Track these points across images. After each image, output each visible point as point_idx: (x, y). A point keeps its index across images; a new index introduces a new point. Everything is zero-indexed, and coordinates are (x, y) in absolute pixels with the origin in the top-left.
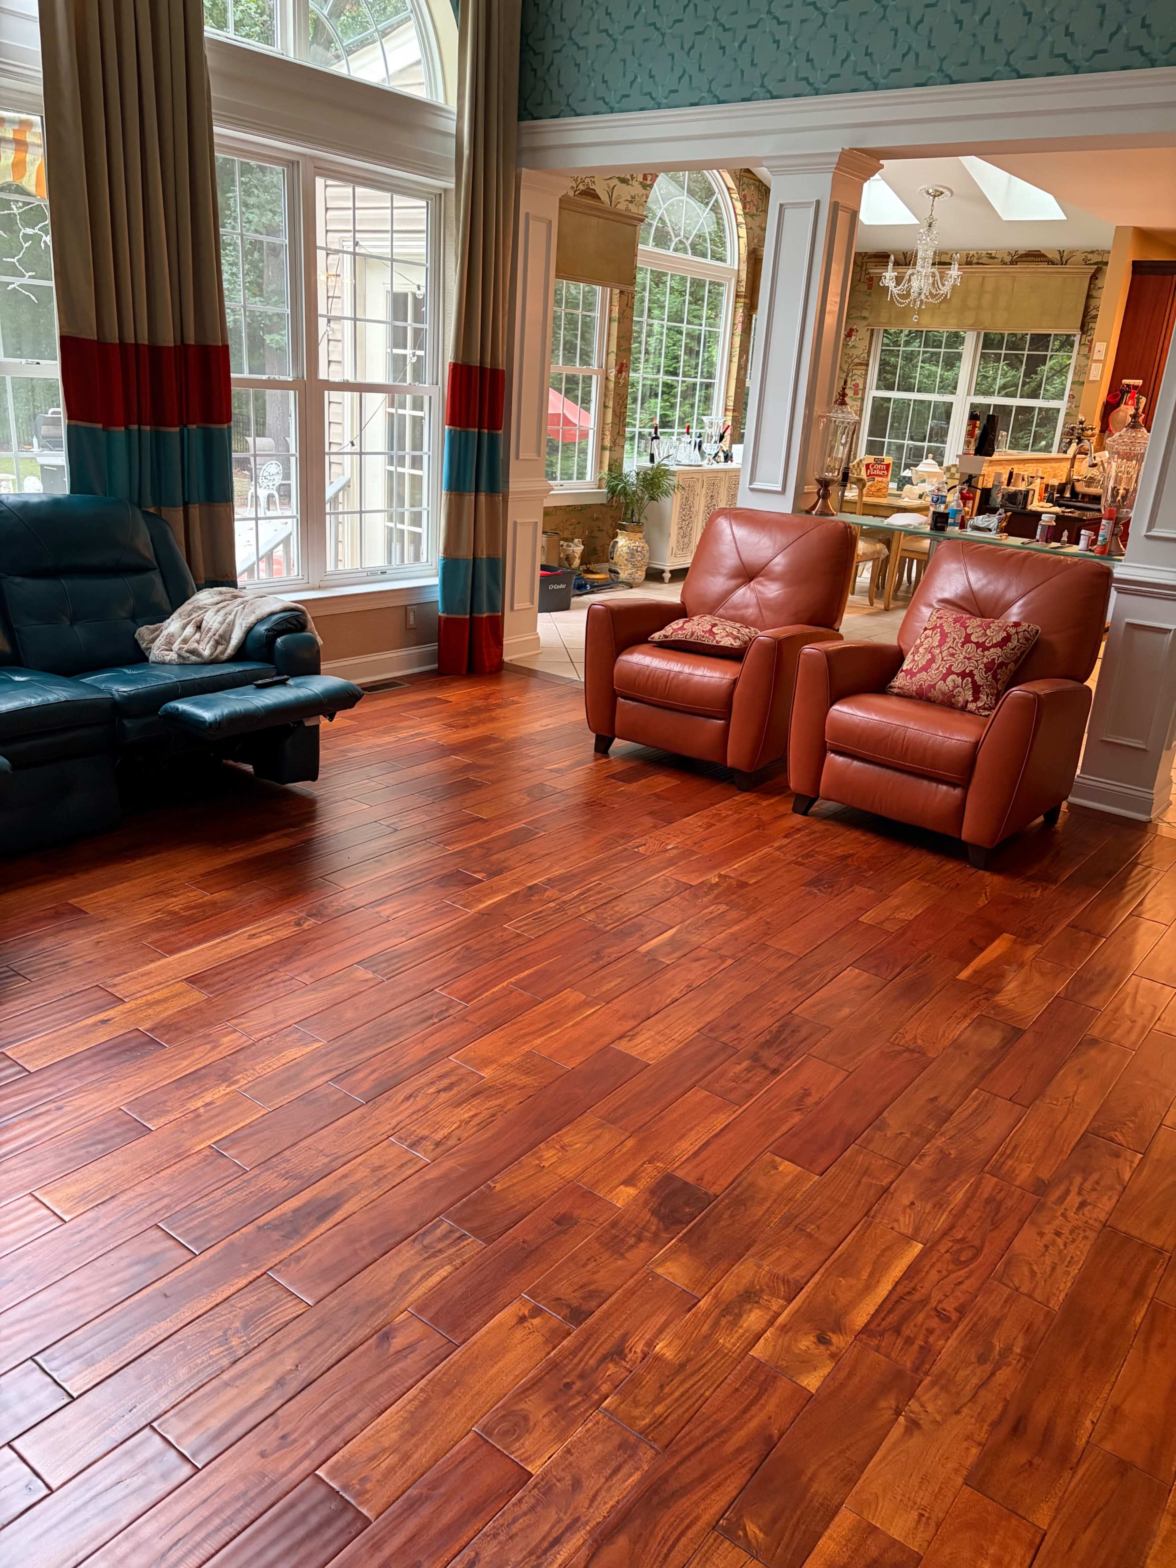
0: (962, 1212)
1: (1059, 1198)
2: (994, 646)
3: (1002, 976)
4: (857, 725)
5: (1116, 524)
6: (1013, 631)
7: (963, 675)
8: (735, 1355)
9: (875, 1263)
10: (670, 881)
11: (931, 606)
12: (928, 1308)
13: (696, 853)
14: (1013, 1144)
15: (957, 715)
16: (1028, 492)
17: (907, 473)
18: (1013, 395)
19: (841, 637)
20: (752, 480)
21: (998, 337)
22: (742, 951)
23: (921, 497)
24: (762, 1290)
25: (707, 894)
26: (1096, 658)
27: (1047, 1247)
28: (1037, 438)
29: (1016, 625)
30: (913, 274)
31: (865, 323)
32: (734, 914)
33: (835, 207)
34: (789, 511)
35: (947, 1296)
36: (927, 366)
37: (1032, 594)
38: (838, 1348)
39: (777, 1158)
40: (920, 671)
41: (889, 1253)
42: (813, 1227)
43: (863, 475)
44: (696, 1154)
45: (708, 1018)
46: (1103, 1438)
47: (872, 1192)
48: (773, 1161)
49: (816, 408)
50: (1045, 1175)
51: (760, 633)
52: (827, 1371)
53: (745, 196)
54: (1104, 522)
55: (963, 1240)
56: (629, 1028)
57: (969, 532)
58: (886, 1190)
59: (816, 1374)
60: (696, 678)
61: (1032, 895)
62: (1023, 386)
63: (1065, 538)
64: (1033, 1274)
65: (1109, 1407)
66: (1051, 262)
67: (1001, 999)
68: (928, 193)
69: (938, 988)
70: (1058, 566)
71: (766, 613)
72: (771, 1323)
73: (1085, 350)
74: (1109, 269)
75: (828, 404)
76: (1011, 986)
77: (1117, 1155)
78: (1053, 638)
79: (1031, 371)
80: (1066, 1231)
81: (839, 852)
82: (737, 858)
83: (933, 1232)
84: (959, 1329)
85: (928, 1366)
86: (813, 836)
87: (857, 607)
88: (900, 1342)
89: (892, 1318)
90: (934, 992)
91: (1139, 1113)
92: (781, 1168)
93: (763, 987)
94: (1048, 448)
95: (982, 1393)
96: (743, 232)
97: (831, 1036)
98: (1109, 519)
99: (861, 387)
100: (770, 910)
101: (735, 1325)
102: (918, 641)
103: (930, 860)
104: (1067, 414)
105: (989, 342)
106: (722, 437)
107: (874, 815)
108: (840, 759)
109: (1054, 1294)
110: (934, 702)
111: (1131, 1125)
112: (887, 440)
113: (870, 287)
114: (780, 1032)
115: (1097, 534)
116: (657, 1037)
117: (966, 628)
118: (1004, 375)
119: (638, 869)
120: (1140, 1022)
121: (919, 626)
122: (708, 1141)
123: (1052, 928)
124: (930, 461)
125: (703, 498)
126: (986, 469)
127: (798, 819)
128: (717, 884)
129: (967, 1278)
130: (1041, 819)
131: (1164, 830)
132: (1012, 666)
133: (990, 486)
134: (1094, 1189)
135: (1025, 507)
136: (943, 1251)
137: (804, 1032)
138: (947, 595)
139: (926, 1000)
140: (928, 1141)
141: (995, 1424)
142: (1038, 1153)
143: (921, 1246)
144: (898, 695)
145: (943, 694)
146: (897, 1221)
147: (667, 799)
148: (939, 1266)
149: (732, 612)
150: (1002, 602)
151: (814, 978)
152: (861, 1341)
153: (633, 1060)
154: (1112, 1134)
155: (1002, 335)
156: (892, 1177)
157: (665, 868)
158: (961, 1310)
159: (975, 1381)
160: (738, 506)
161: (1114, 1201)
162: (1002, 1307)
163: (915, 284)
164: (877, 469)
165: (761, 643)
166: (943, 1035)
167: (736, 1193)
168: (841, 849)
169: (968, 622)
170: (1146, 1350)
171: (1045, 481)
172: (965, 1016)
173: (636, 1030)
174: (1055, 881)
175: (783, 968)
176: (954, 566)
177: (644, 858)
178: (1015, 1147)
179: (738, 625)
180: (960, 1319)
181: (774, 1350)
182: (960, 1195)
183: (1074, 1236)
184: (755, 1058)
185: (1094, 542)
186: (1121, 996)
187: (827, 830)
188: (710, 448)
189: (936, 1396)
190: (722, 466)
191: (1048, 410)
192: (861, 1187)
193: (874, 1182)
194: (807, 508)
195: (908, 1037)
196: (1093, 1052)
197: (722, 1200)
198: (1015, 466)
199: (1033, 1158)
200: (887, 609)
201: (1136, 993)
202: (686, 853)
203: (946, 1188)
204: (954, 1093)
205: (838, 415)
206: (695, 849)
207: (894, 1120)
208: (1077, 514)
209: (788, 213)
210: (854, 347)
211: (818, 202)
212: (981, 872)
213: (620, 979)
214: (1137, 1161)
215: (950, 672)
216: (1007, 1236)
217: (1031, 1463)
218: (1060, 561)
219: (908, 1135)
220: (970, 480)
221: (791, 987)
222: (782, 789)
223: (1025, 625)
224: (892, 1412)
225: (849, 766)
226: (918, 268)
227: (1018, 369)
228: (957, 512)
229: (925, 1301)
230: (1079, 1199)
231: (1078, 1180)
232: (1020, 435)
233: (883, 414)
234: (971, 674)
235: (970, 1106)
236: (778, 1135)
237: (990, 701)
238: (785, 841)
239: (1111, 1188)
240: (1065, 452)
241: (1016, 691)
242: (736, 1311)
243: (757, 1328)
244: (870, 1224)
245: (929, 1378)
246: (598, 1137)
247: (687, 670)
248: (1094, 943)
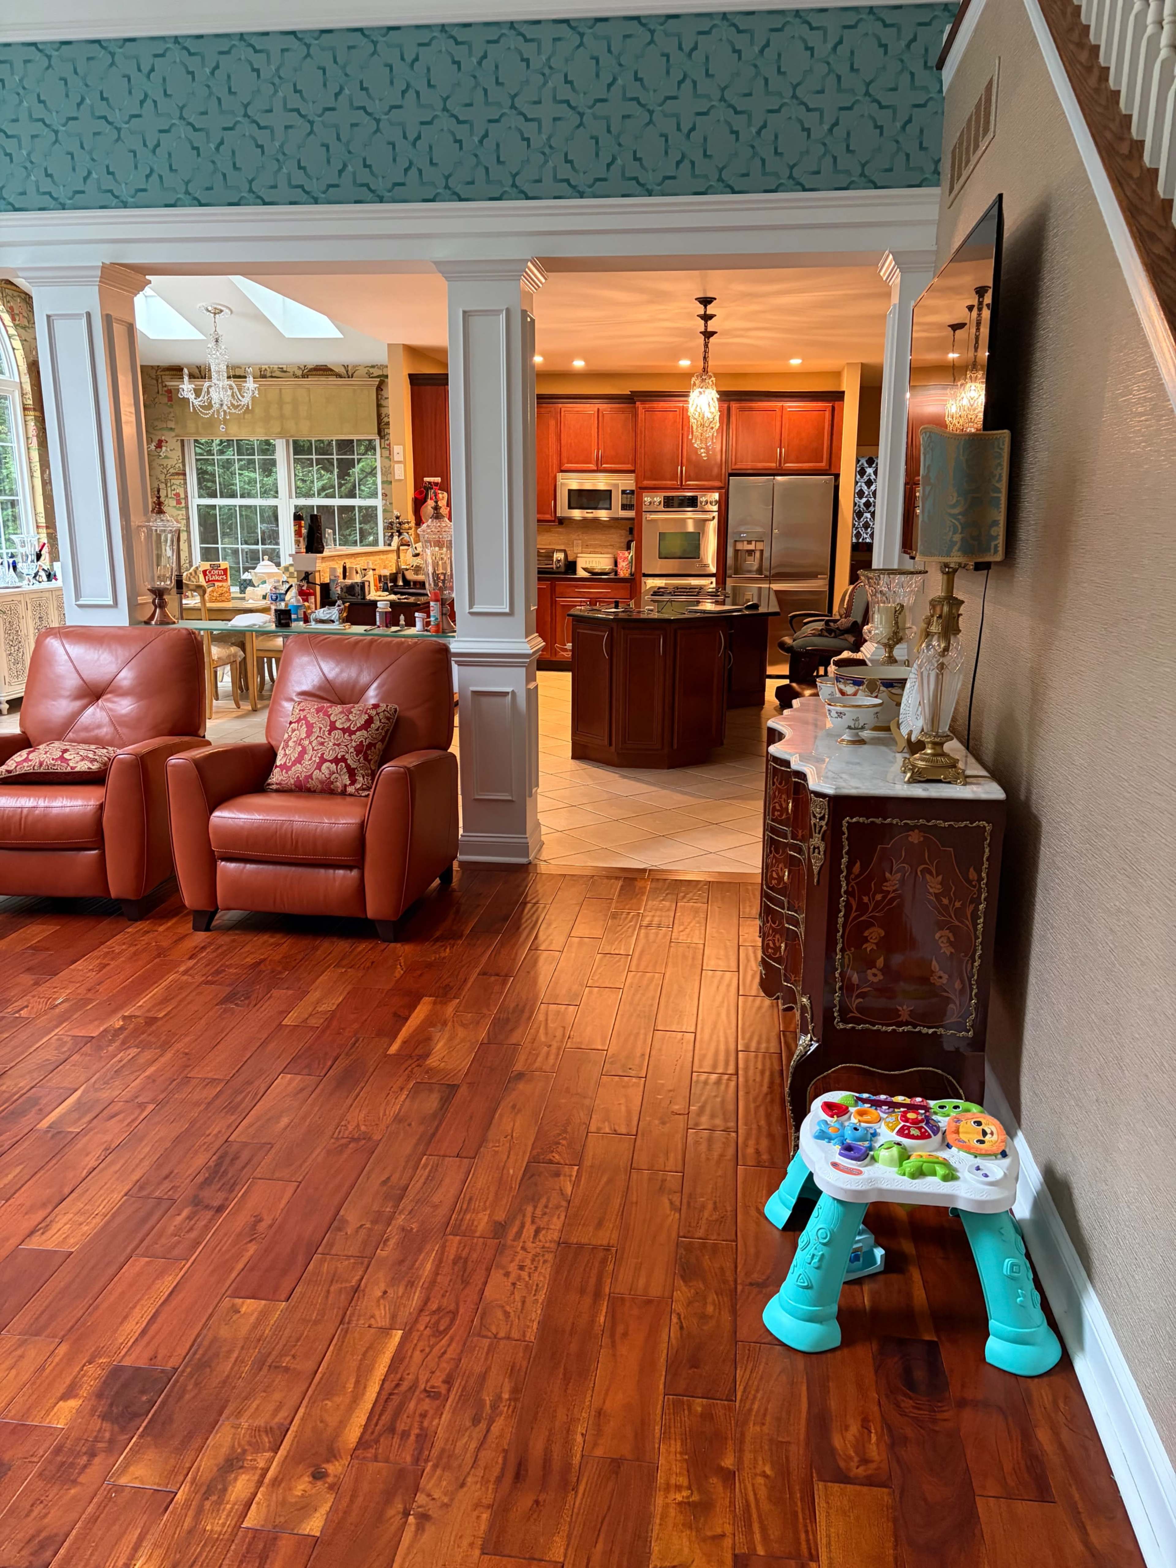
0: (433, 1282)
1: (517, 1233)
2: (359, 729)
3: (429, 1039)
4: (242, 828)
5: (443, 604)
6: (373, 712)
7: (336, 761)
8: (226, 1536)
9: (359, 1368)
10: (65, 1039)
11: (292, 700)
12: (417, 1393)
13: (90, 1001)
14: (467, 1198)
15: (339, 800)
16: (363, 583)
17: (246, 576)
18: (333, 496)
19: (208, 743)
20: (78, 596)
21: (307, 445)
22: (163, 1091)
23: (264, 597)
24: (244, 1452)
25: (111, 1041)
26: (453, 727)
27: (514, 1284)
28: (363, 535)
29: (375, 706)
30: (210, 386)
31: (173, 434)
32: (148, 1055)
33: (108, 320)
34: (126, 623)
35: (433, 1373)
36: (246, 473)
37: (384, 676)
38: (335, 1476)
39: (238, 1301)
40: (294, 764)
41: (371, 1353)
42: (288, 1359)
43: (202, 581)
44: (144, 1332)
45: (135, 1177)
46: (595, 1445)
47: (343, 1296)
48: (233, 1305)
49: (132, 518)
50: (501, 1216)
51: (119, 751)
52: (326, 1507)
53: (11, 308)
54: (432, 604)
55: (439, 1309)
56: (40, 1219)
57: (313, 625)
58: (356, 1289)
59: (317, 1515)
60: (55, 811)
61: (443, 955)
62: (340, 487)
63: (402, 622)
64: (507, 1314)
65: (593, 1413)
66: (339, 376)
67: (432, 1061)
68: (208, 310)
69: (371, 1070)
70: (401, 648)
71: (123, 731)
72: (260, 1483)
73: (386, 453)
74: (390, 381)
75: (145, 513)
76: (439, 1047)
77: (557, 1175)
78: (412, 714)
79: (344, 474)
80: (528, 1262)
81: (250, 960)
82: (139, 994)
83: (410, 1314)
84: (450, 1400)
85: (427, 1453)
86: (220, 951)
87: (222, 712)
88: (396, 1440)
89: (386, 1418)
90: (368, 1074)
91: (569, 1129)
92: (243, 1310)
93: (193, 1123)
94: (375, 543)
95: (482, 1454)
96: (17, 344)
97: (273, 1151)
98: (436, 601)
99: (182, 496)
100: (187, 1040)
101: (220, 1504)
102: (286, 736)
103: (343, 946)
104: (384, 511)
105: (299, 448)
106: (39, 556)
107: (279, 914)
108: (232, 866)
109: (528, 1327)
110: (315, 791)
111: (564, 1142)
112: (220, 546)
113: (170, 399)
114: (218, 1164)
115: (429, 616)
116: (76, 1218)
117: (329, 716)
118: (320, 478)
119: (23, 1036)
120: (555, 1045)
121: (284, 721)
122: (157, 1311)
123: (465, 981)
124: (266, 562)
125: (30, 621)
126: (320, 566)
127: (201, 937)
128: (122, 1029)
129: (449, 1345)
130: (437, 881)
131: (543, 868)
132: (379, 745)
133: (327, 581)
134: (545, 1214)
135: (364, 598)
136: (422, 1328)
137: (245, 1156)
138: (305, 687)
139: (362, 1084)
140: (389, 1225)
141: (499, 1480)
142: (491, 1197)
143: (400, 1332)
144: (277, 791)
145: (322, 782)
146: (373, 1317)
147: (47, 949)
148: (421, 1345)
149: (83, 735)
150: (358, 687)
151: (244, 1098)
152: (357, 1457)
153: (50, 1254)
154: (550, 1156)
155: (310, 442)
156: (360, 1273)
157: (57, 1027)
158: (449, 1381)
159: (473, 1445)
160: (68, 624)
161: (562, 1217)
162: (486, 1359)
163: (215, 396)
164: (214, 575)
165: (121, 762)
166: (385, 1114)
167: (197, 1356)
168: (252, 956)
169: (330, 711)
170: (613, 1345)
171: (377, 572)
172: (402, 1089)
173: (49, 1219)
174: (461, 937)
175: (212, 1096)
176: (305, 659)
177: (28, 1022)
178: (471, 1199)
179: (93, 747)
180: (449, 1390)
181: (268, 1511)
182: (429, 1266)
183: (535, 1263)
184: (197, 1202)
185: (428, 624)
186: (535, 1026)
187: (234, 941)
188: (27, 568)
189: (440, 1479)
190: (46, 585)
191: (367, 508)
192: (331, 1296)
193: (344, 1285)
194: (146, 618)
195: (350, 1128)
196: (521, 1086)
197: (183, 1371)
198: (346, 561)
199: (488, 1204)
200: (255, 710)
201: (547, 1020)
202: (80, 1004)
203: (413, 1265)
204: (404, 1168)
205: (157, 524)
206: (89, 995)
207: (352, 1216)
208: (412, 599)
209: (58, 324)
210: (166, 457)
211: (89, 315)
212: (392, 945)
213: (22, 1167)
214: (574, 1174)
215: (323, 760)
216: (478, 1288)
217: (537, 1502)
218: (402, 643)
219: (368, 1225)
220: (307, 577)
221: (223, 1114)
222: (177, 910)
223: (383, 706)
224: (400, 1516)
225: (242, 871)
226: (214, 380)
227: (332, 472)
228: (298, 607)
229: (413, 1387)
230: (534, 1227)
231: (529, 1209)
232: (347, 532)
233: (212, 520)
234: (344, 759)
235: (422, 1174)
236: (234, 1275)
237: (367, 781)
238: (191, 963)
239: (558, 1207)
240: (390, 545)
241: (388, 768)
242: (219, 1487)
243: (245, 1495)
244: (347, 1332)
245: (430, 1464)
246: (22, 1357)
247: (42, 803)
248: (504, 983)
